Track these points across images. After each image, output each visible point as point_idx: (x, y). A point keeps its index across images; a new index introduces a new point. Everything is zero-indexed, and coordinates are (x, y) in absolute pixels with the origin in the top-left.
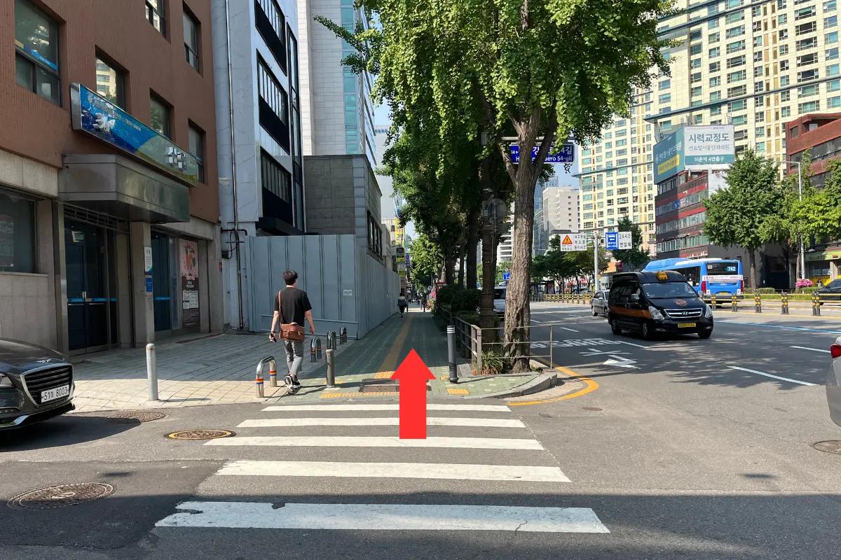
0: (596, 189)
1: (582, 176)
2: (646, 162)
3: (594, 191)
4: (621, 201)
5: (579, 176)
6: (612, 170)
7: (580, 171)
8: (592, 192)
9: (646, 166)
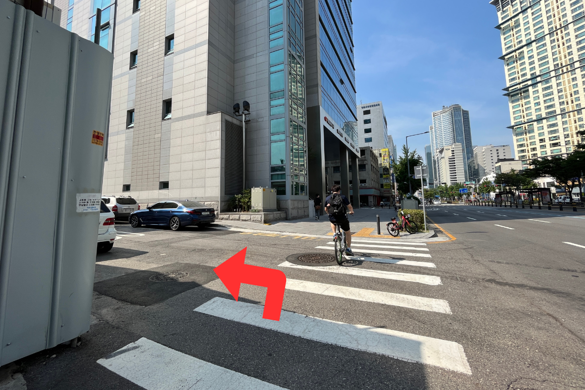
0: (527, 134)
1: (515, 127)
2: (575, 109)
3: (526, 135)
4: (553, 139)
5: (512, 127)
6: (542, 119)
7: (513, 124)
8: (524, 136)
9: (576, 112)
